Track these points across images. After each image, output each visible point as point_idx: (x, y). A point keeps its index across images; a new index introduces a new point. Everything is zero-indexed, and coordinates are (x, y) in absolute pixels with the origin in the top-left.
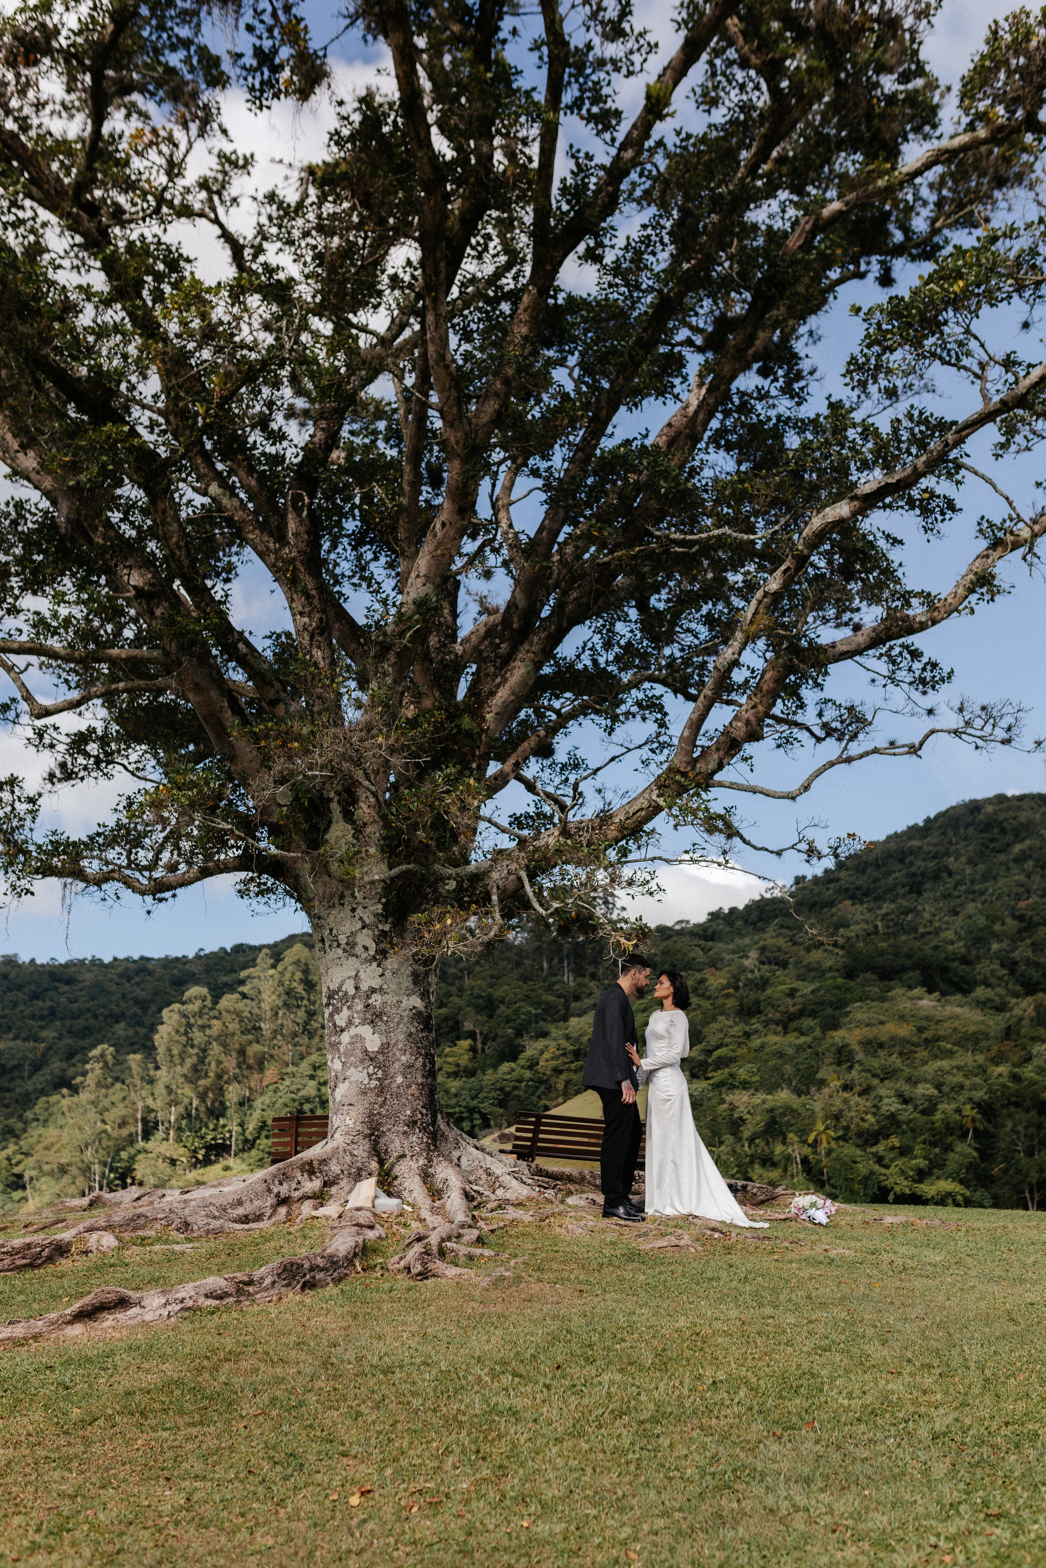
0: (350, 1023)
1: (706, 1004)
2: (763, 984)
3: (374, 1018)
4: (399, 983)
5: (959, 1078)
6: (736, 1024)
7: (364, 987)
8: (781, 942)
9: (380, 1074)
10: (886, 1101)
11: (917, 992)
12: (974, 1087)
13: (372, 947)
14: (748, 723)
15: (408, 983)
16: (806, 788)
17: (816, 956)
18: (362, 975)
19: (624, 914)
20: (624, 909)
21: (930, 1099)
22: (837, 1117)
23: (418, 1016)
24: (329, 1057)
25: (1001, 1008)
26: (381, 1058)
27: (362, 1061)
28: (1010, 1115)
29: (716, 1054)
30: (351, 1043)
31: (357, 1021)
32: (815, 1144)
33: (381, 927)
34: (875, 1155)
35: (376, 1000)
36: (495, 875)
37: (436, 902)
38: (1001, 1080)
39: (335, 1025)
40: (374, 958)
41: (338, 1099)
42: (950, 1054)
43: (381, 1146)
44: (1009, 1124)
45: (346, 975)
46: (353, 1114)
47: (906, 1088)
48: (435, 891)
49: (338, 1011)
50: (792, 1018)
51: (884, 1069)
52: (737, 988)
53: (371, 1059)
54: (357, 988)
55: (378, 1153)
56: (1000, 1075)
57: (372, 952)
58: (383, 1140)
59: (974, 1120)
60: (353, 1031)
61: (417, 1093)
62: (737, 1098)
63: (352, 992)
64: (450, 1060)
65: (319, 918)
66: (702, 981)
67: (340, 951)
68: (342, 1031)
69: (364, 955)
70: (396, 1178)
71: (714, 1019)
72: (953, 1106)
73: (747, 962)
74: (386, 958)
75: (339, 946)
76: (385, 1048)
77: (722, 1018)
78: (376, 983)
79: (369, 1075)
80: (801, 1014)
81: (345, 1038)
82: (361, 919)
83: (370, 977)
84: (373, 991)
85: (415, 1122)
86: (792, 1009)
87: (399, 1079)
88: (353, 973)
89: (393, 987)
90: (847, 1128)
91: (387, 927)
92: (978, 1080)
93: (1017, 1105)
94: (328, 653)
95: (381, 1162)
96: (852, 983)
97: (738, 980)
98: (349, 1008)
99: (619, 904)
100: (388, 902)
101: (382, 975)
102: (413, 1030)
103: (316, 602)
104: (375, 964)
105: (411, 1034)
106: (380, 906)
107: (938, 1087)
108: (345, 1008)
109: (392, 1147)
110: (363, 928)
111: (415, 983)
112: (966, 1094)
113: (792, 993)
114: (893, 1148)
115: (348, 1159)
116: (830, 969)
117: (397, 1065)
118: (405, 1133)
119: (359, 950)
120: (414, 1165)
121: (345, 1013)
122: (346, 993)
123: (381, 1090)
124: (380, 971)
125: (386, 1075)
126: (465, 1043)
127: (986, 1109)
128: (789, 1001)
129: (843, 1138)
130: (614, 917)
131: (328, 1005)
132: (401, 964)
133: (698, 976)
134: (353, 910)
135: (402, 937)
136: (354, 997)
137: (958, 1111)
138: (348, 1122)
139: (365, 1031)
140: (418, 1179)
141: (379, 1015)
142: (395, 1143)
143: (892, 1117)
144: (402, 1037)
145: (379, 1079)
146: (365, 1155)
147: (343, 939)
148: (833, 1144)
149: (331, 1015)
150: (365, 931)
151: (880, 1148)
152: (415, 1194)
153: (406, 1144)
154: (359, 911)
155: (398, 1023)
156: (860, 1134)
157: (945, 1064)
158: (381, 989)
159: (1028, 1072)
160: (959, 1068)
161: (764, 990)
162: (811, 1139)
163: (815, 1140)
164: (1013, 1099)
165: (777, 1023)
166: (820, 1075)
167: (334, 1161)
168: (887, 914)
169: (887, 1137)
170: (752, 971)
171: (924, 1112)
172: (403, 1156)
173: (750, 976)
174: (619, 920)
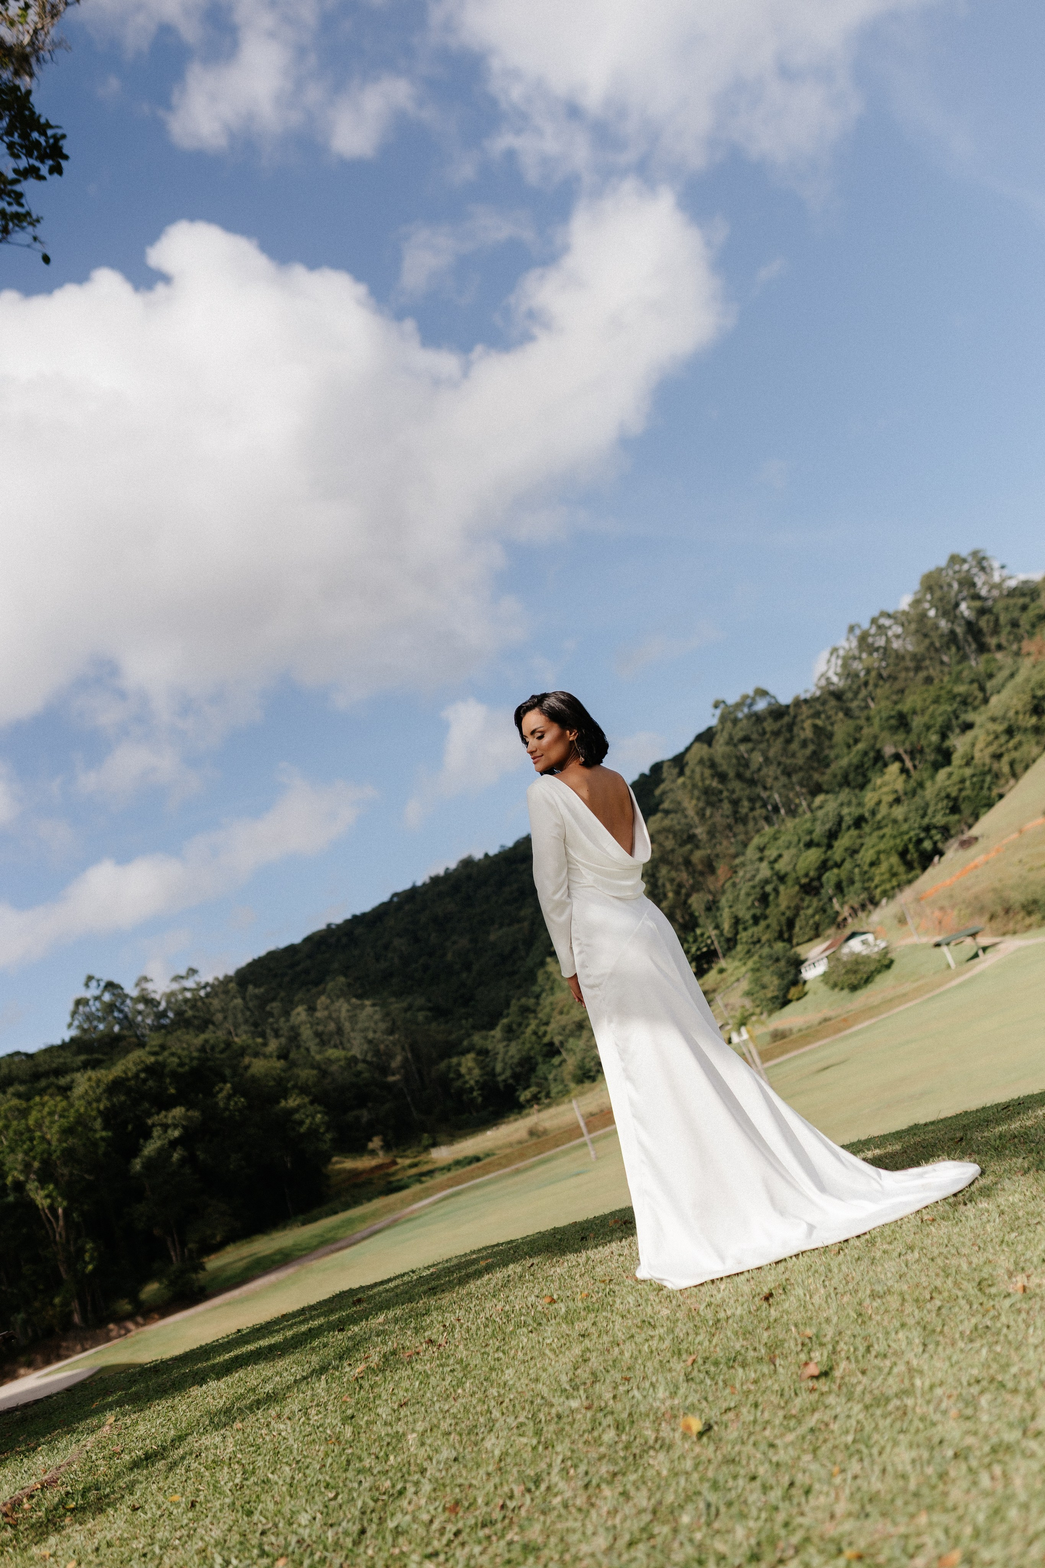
19: (1005, 572)
20: (1003, 567)
64: (885, 789)
99: (996, 564)
126: (895, 767)
130: (996, 578)
174: (1003, 580)
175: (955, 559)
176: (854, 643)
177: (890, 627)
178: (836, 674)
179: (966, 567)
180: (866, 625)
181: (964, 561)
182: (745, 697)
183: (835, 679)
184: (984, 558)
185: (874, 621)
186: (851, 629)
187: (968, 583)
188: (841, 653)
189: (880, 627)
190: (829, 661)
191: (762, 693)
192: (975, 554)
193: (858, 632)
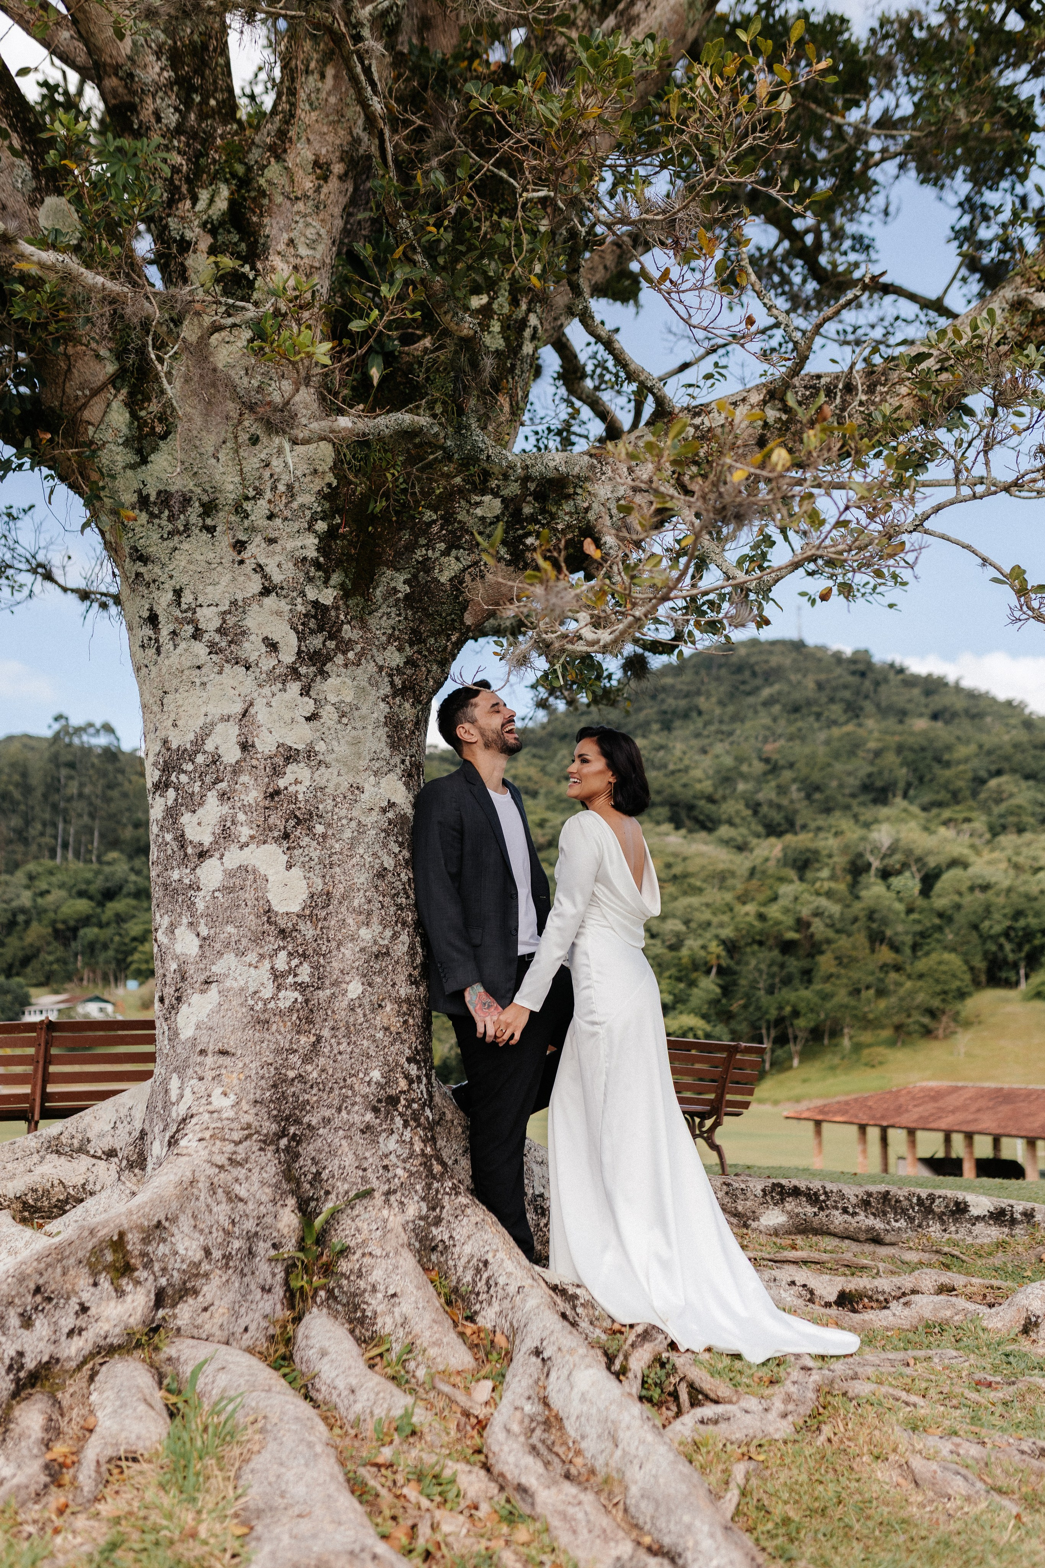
0: (225, 834)
3: (291, 825)
4: (356, 742)
5: (707, 915)
7: (266, 744)
9: (305, 974)
11: (664, 827)
12: (721, 925)
13: (289, 644)
15: (375, 741)
18: (260, 713)
21: (677, 935)
23: (398, 826)
24: (162, 920)
25: (742, 848)
26: (308, 930)
27: (258, 939)
28: (753, 953)
30: (227, 890)
31: (245, 832)
33: (312, 594)
35: (297, 780)
36: (602, 490)
37: (453, 545)
38: (748, 919)
39: (181, 840)
40: (294, 673)
41: (187, 1032)
42: (700, 890)
43: (305, 1163)
44: (753, 962)
45: (216, 710)
46: (233, 1079)
48: (448, 518)
49: (193, 803)
53: (282, 933)
54: (245, 747)
55: (296, 1184)
56: (747, 914)
57: (288, 656)
58: (308, 1150)
59: (718, 957)
60: (234, 857)
61: (396, 1024)
63: (231, 754)
65: (144, 559)
67: (200, 649)
68: (203, 855)
69: (266, 663)
70: (345, 1252)
72: (700, 942)
74: (323, 674)
75: (197, 634)
76: (319, 905)
79: (277, 976)
81: (211, 874)
82: (259, 568)
83: (281, 719)
84: (290, 756)
85: (393, 1101)
87: (355, 988)
88: (237, 708)
89: (342, 749)
91: (328, 596)
92: (725, 918)
93: (761, 943)
95: (304, 1209)
98: (224, 796)
100: (331, 534)
101: (312, 718)
102: (389, 863)
104: (294, 687)
105: (382, 874)
106: (311, 541)
107: (687, 923)
108: (212, 798)
109: (333, 1166)
110: (266, 591)
111: (395, 744)
112: (713, 931)
115: (222, 1211)
117: (349, 951)
118: (367, 1129)
119: (252, 648)
120: (395, 1219)
121: (212, 808)
122: (216, 760)
123: (306, 1016)
124: (308, 706)
125: (319, 978)
127: (731, 947)
131: (162, 786)
132: (361, 691)
134: (240, 546)
135: (364, 625)
136: (236, 770)
137: (704, 947)
138: (219, 1101)
139: (268, 858)
140: (408, 1262)
141: (303, 820)
142: (341, 1158)
144: (362, 878)
145: (301, 987)
146: (265, 1195)
147: (209, 619)
149: (172, 814)
150: (270, 601)
152: (406, 1307)
153: (372, 1160)
154: (256, 549)
155: (353, 844)
157: (695, 900)
158: (310, 753)
159: (774, 911)
160: (707, 905)
164: (758, 938)
167: (186, 1223)
171: (673, 948)
172: (361, 1193)
182: (90, 725)
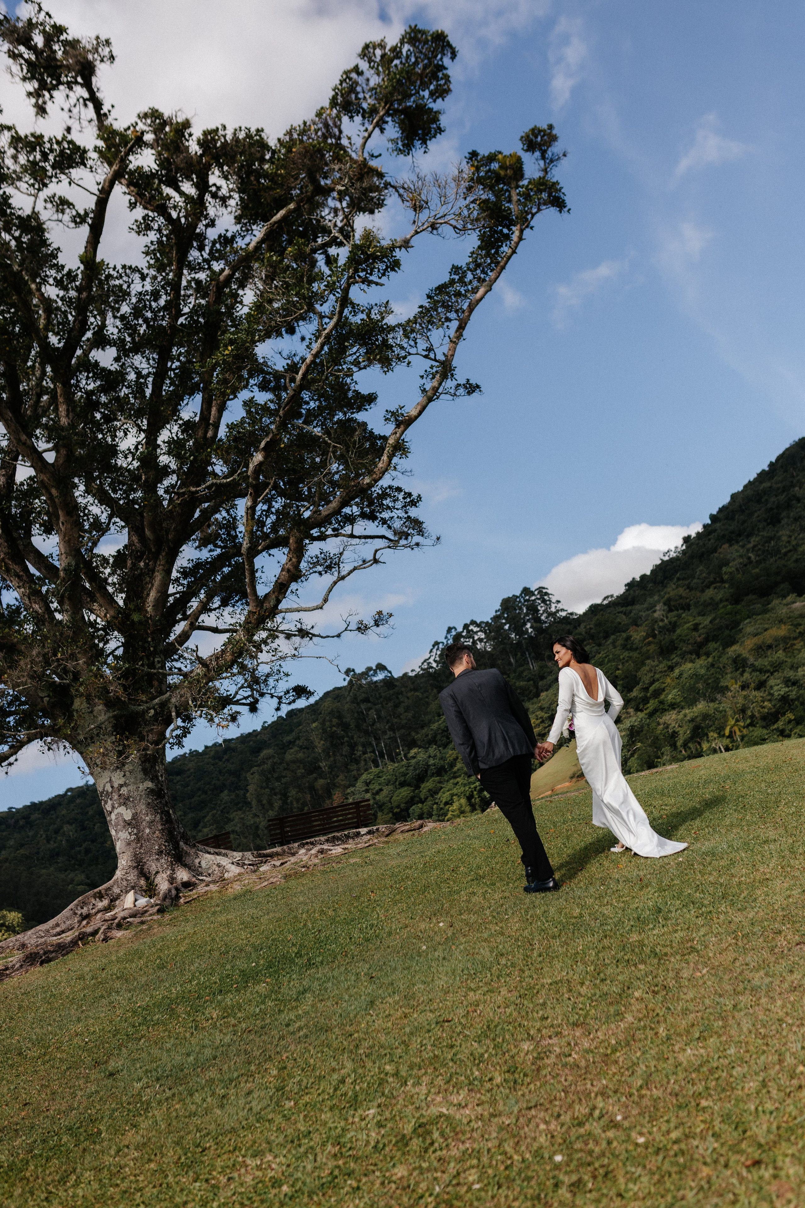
0: (113, 807)
1: (635, 654)
2: (673, 626)
3: (125, 801)
4: (136, 777)
6: (660, 662)
7: (116, 785)
8: (681, 591)
9: (135, 831)
10: (776, 688)
11: (789, 599)
13: (115, 761)
14: (289, 571)
15: (140, 775)
16: (326, 600)
17: (710, 593)
18: (113, 779)
19: (560, 606)
20: (558, 602)
22: (743, 711)
23: (151, 792)
24: (109, 829)
26: (134, 822)
27: (124, 827)
29: (652, 689)
30: (117, 818)
31: (117, 805)
32: (730, 736)
33: (117, 749)
34: (777, 729)
35: (124, 791)
37: (145, 725)
39: (107, 809)
41: (119, 849)
43: (145, 870)
46: (125, 857)
47: (791, 674)
48: (144, 719)
49: (107, 803)
50: (701, 645)
51: (772, 664)
52: (654, 636)
53: (129, 824)
54: (112, 787)
55: (143, 873)
57: (116, 764)
58: (145, 867)
60: (116, 811)
61: (160, 835)
62: (668, 717)
63: (110, 790)
65: (84, 753)
66: (628, 638)
68: (111, 813)
69: (112, 767)
71: (643, 664)
73: (656, 615)
74: (124, 765)
76: (135, 816)
77: (648, 662)
78: (121, 782)
79: (130, 833)
80: (707, 640)
81: (113, 816)
83: (118, 779)
84: (121, 786)
85: (162, 852)
86: (699, 639)
87: (147, 831)
88: (109, 780)
89: (132, 780)
90: (752, 717)
91: (120, 748)
94: (42, 604)
95: (147, 879)
96: (739, 607)
97: (654, 630)
98: (111, 799)
99: (554, 600)
100: (118, 734)
101: (124, 776)
102: (150, 801)
103: (25, 578)
104: (118, 771)
105: (149, 804)
106: (114, 737)
108: (109, 800)
109: (151, 869)
111: (146, 774)
113: (696, 628)
114: (790, 721)
115: (125, 883)
116: (721, 600)
117: (144, 823)
118: (157, 859)
119: (108, 765)
120: (165, 876)
121: (110, 802)
122: (108, 791)
123: (138, 839)
124: (122, 773)
125: (139, 832)
128: (695, 634)
129: (751, 724)
130: (553, 609)
132: (134, 766)
133: (624, 635)
136: (112, 793)
139: (122, 810)
141: (128, 799)
142: (152, 866)
143: (784, 699)
144: (143, 807)
145: (135, 834)
146: (136, 877)
148: (745, 731)
149: (105, 807)
151: (780, 724)
153: (159, 865)
154: (103, 743)
155: (140, 800)
156: (764, 718)
158: (125, 783)
161: (674, 631)
162: (727, 732)
163: (731, 732)
165: (691, 653)
166: (723, 683)
167: (117, 886)
168: (755, 546)
169: (784, 714)
170: (662, 620)
172: (157, 872)
173: (661, 624)
174: (558, 611)
175: (526, 591)
176: (451, 642)
177: (476, 632)
178: (435, 661)
179: (533, 598)
180: (460, 629)
181: (532, 593)
182: (369, 669)
183: (434, 665)
184: (547, 594)
185: (466, 626)
186: (449, 630)
187: (533, 609)
188: (441, 646)
189: (469, 631)
190: (431, 651)
191: (381, 667)
192: (540, 589)
193: (454, 633)
